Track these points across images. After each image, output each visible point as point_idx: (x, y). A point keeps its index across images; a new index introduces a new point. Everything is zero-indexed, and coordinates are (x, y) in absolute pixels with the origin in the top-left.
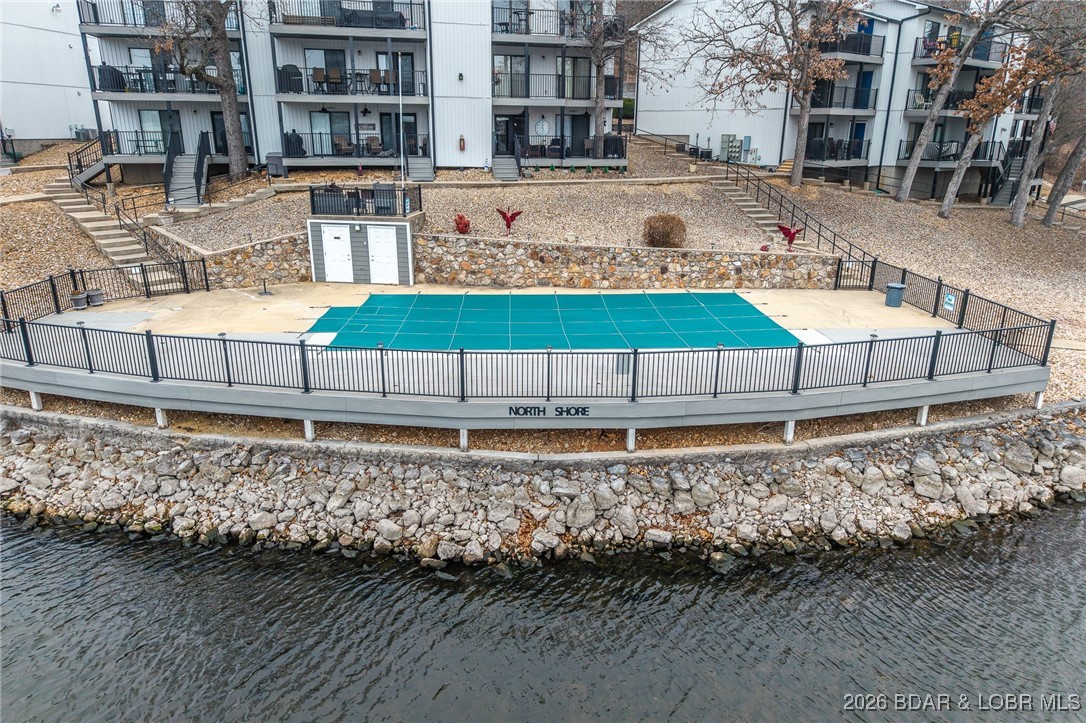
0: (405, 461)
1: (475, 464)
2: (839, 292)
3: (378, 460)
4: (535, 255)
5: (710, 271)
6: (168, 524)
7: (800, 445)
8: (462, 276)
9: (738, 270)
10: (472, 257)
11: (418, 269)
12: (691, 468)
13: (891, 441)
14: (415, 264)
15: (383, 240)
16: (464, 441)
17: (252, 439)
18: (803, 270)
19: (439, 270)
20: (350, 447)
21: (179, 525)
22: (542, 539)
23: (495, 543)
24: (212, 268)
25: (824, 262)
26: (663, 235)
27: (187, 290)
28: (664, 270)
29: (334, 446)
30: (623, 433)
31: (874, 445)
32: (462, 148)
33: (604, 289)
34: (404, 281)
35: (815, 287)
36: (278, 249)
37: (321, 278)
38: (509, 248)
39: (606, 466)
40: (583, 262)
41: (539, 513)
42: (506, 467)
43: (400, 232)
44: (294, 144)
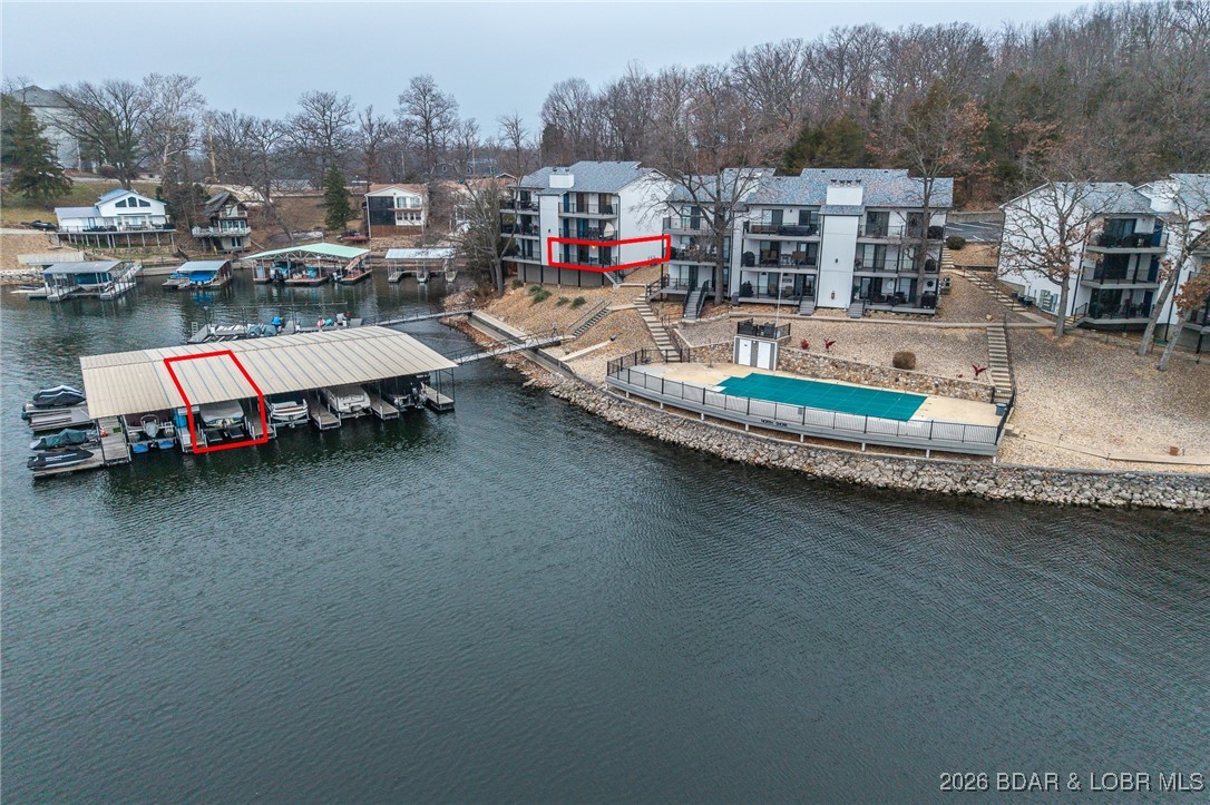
0: (729, 432)
1: (750, 437)
2: (993, 405)
3: (721, 430)
4: (833, 364)
5: (922, 384)
6: (658, 436)
7: (867, 453)
8: (798, 369)
9: (937, 386)
10: (804, 361)
11: (779, 364)
12: (818, 451)
13: (902, 459)
14: (779, 363)
15: (765, 348)
16: (747, 428)
17: (686, 417)
18: (973, 390)
19: (788, 365)
20: (713, 424)
21: (661, 437)
22: (759, 460)
23: (744, 458)
24: (692, 353)
25: (986, 388)
26: (903, 362)
27: (681, 361)
28: (897, 380)
29: (709, 423)
30: (800, 437)
32: (833, 298)
33: (865, 386)
34: (771, 368)
35: (980, 400)
36: (721, 348)
37: (737, 362)
38: (821, 359)
39: (791, 445)
40: (856, 370)
41: (761, 453)
42: (758, 439)
43: (773, 345)
44: (746, 290)
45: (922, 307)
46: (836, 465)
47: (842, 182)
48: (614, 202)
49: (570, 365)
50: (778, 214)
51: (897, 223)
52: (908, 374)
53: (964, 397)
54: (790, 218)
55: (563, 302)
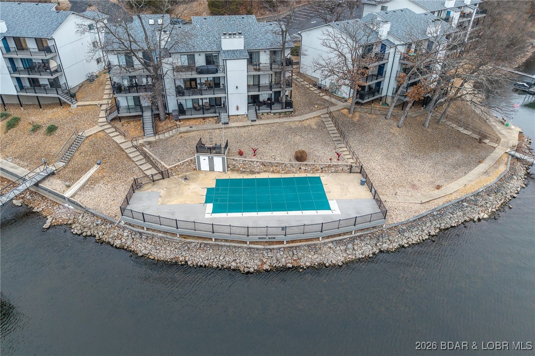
0: (235, 247)
1: (250, 248)
2: (351, 174)
3: (229, 246)
4: (262, 164)
5: (313, 169)
6: (186, 262)
7: (323, 241)
8: (241, 169)
9: (322, 168)
10: (244, 164)
11: (228, 167)
12: (298, 248)
13: (344, 239)
15: (218, 161)
16: (248, 243)
17: (200, 241)
18: (341, 168)
19: (234, 167)
20: (223, 243)
21: (189, 263)
22: (266, 267)
23: (256, 268)
24: (170, 171)
25: (347, 166)
26: (300, 157)
27: (163, 178)
28: (300, 168)
29: (219, 243)
30: (283, 242)
31: (340, 240)
32: (238, 109)
34: (224, 171)
35: (344, 172)
36: (187, 163)
37: (200, 169)
38: (255, 162)
39: (279, 249)
40: (277, 166)
41: (265, 261)
42: (257, 249)
43: (223, 159)
44: (181, 110)
45: (286, 108)
46: (310, 256)
47: (230, 34)
48: (50, 44)
49: (77, 200)
50: (191, 57)
51: (264, 59)
52: (306, 165)
53: (336, 172)
54: (200, 61)
55: (36, 128)
